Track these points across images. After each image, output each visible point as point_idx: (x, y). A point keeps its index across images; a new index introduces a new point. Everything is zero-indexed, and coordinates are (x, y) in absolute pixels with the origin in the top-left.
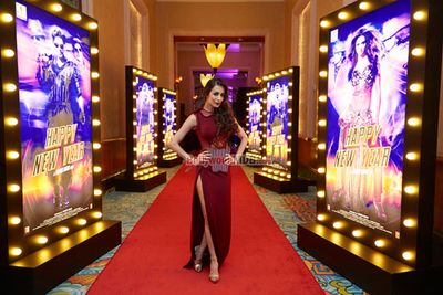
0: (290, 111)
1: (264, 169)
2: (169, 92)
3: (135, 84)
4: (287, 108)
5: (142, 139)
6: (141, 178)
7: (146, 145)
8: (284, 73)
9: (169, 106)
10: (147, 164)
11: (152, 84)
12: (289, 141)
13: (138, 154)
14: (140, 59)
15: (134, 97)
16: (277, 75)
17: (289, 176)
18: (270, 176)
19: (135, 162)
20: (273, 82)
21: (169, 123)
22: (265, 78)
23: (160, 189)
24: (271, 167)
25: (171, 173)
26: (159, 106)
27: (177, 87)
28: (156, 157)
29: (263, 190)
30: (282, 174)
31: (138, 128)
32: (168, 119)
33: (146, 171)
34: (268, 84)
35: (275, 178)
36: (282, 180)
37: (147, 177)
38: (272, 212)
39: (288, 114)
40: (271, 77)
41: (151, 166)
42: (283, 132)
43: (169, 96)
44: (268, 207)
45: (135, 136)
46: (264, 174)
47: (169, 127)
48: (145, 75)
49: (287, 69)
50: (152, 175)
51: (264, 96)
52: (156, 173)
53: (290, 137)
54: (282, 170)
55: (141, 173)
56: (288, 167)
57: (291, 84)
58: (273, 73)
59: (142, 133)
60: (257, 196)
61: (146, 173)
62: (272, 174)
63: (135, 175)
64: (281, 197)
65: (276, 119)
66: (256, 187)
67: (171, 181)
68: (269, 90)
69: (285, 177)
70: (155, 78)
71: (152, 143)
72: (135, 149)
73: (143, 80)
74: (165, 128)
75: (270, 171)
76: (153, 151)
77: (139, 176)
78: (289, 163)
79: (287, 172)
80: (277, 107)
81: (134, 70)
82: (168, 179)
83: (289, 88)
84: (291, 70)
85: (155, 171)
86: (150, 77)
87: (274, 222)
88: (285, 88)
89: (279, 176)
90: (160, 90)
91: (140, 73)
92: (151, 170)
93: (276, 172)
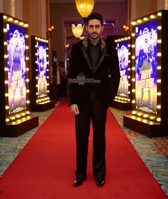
0: (159, 54)
1: (134, 112)
2: (42, 40)
3: (5, 30)
4: (156, 52)
5: (13, 84)
6: (14, 123)
7: (18, 90)
8: (152, 17)
9: (42, 53)
10: (19, 109)
11: (23, 31)
12: (158, 85)
13: (10, 99)
14: (13, 9)
15: (5, 43)
16: (145, 19)
17: (159, 120)
18: (139, 119)
19: (7, 108)
20: (141, 27)
21: (42, 70)
22: (133, 23)
23: (32, 133)
24: (140, 111)
25: (43, 117)
26: (31, 53)
27: (49, 35)
28: (28, 102)
29: (133, 133)
30: (152, 118)
31: (9, 74)
32: (41, 65)
33: (18, 116)
34: (137, 29)
35: (145, 121)
36: (151, 123)
37: (19, 122)
38: (144, 158)
39: (157, 58)
40: (139, 21)
41: (23, 111)
42: (152, 76)
43: (41, 44)
44: (139, 151)
45: (6, 82)
46: (133, 118)
47: (42, 73)
48: (16, 22)
49: (155, 13)
50: (24, 120)
51: (133, 41)
52: (29, 118)
53: (159, 81)
54: (152, 114)
55: (13, 118)
56: (158, 110)
57: (160, 28)
58: (142, 18)
59: (14, 78)
60: (128, 140)
61: (18, 118)
62: (142, 117)
63: (7, 120)
64: (152, 141)
65: (145, 63)
66: (126, 131)
67: (44, 124)
68: (137, 35)
69: (154, 121)
70: (26, 26)
71: (24, 88)
72: (6, 95)
73: (13, 27)
74: (38, 74)
75: (140, 114)
76: (24, 96)
77: (11, 121)
78: (159, 107)
79: (157, 116)
80: (146, 51)
81: (5, 17)
82: (41, 122)
83: (158, 32)
84: (160, 14)
85: (27, 115)
86: (21, 24)
87: (147, 170)
88: (154, 32)
89: (148, 119)
90: (33, 38)
91: (11, 20)
92: (23, 114)
93: (146, 116)
